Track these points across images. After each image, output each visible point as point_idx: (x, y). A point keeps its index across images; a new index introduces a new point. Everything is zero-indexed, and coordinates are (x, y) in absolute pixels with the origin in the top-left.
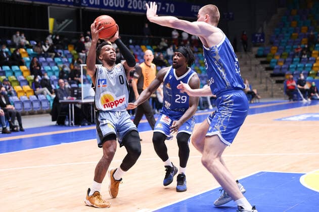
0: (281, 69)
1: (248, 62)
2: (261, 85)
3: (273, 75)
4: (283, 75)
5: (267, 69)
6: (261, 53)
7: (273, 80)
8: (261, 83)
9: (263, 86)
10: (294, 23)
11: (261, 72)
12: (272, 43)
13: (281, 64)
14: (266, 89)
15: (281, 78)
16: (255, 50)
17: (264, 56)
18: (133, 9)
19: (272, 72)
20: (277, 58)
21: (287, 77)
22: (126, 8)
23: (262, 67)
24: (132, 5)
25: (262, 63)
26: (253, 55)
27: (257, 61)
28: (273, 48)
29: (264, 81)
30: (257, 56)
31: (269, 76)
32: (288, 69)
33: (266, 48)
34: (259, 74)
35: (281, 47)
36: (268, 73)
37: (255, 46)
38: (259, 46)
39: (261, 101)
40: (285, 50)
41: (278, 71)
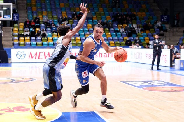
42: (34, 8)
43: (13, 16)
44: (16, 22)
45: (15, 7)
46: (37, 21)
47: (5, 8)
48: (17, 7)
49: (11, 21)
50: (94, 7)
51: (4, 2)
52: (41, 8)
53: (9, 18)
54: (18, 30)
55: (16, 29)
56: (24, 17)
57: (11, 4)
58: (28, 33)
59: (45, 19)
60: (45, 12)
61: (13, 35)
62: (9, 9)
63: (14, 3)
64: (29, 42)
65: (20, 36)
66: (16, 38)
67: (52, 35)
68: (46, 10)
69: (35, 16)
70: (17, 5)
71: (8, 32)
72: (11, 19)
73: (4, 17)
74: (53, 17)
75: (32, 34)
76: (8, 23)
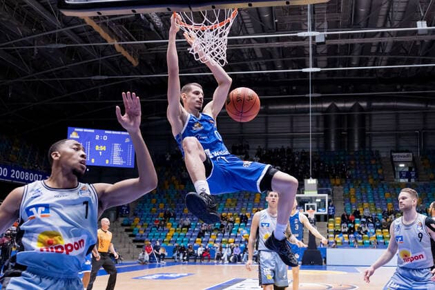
0: (142, 236)
1: (115, 229)
2: (125, 249)
3: (134, 241)
4: (143, 241)
5: (130, 236)
6: (126, 222)
7: (135, 245)
8: (125, 247)
9: (127, 249)
10: (154, 200)
11: (125, 238)
12: (135, 215)
13: (142, 232)
14: (129, 252)
15: (141, 244)
16: (121, 220)
17: (129, 225)
18: (15, 179)
19: (134, 238)
20: (139, 227)
21: (147, 243)
22: (8, 177)
23: (126, 234)
24: (14, 175)
25: (127, 230)
26: (119, 224)
27: (123, 229)
28: (136, 219)
29: (127, 245)
30: (123, 225)
31: (131, 242)
32: (148, 236)
33: (131, 219)
34: (123, 240)
35: (142, 219)
36: (131, 239)
37: (122, 217)
38: (125, 217)
39: (123, 262)
40: (145, 221)
41: (139, 238)
42: (353, 200)
43: (329, 210)
44: (331, 216)
45: (331, 198)
46: (357, 214)
47: (319, 200)
48: (333, 199)
49: (325, 216)
50: (429, 196)
51: (318, 193)
52: (362, 200)
53: (323, 212)
54: (334, 226)
55: (331, 224)
56: (340, 209)
57: (327, 195)
58: (347, 230)
59: (366, 213)
60: (366, 205)
61: (328, 232)
62: (323, 201)
63: (329, 194)
64: (346, 241)
65: (336, 232)
66: (332, 235)
67: (375, 232)
68: (368, 202)
69: (354, 209)
70: (332, 196)
71: (323, 228)
72: (326, 213)
73: (318, 211)
74: (376, 210)
75: (351, 231)
76: (322, 218)
